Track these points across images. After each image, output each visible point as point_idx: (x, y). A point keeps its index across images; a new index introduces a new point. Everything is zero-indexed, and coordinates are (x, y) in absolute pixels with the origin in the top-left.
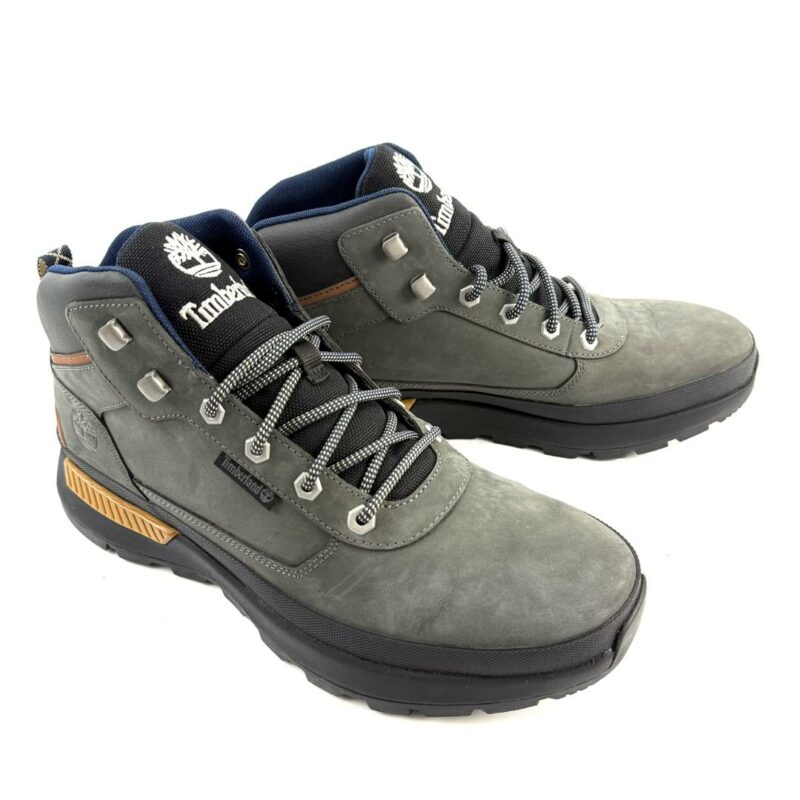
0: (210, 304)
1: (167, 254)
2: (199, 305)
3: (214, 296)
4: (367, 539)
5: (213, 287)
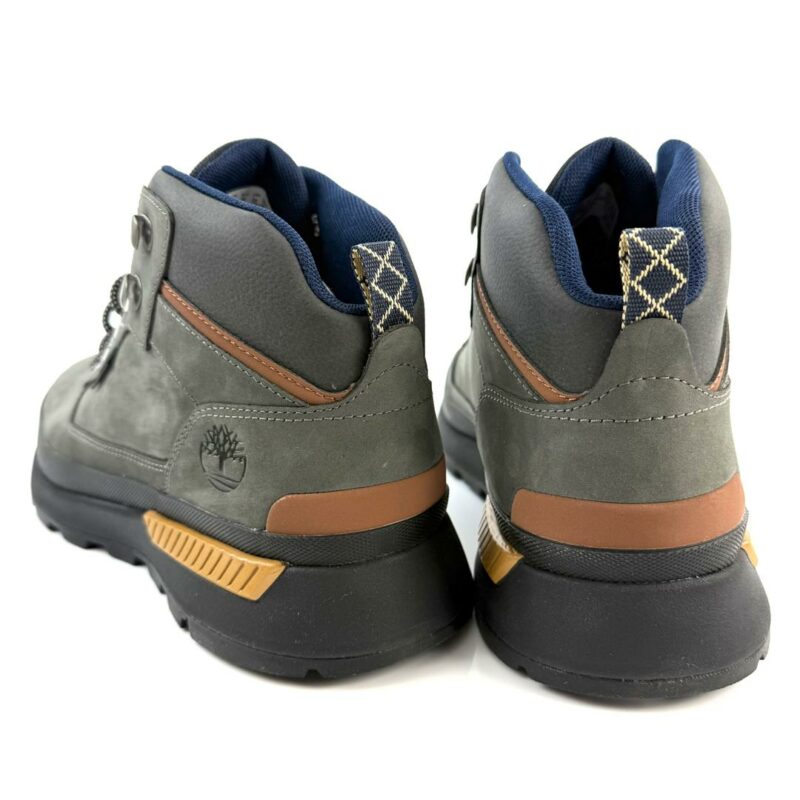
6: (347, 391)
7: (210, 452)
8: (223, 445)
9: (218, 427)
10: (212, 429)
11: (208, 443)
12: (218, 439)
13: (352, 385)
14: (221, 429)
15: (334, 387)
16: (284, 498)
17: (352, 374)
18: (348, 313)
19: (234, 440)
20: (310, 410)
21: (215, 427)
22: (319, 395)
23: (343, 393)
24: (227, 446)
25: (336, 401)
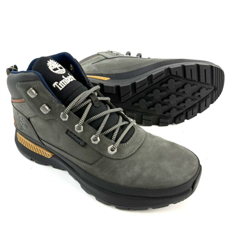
1: (48, 66)
2: (59, 83)
3: (64, 80)
4: (114, 156)
5: (63, 77)
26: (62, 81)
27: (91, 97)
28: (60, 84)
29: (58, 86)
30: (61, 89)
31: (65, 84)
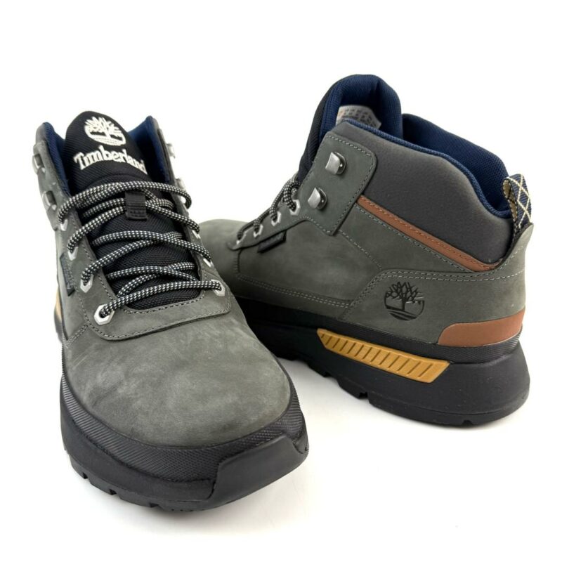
0: (92, 156)
1: (86, 124)
2: (85, 155)
3: (98, 152)
4: (101, 329)
5: (101, 148)
6: (498, 263)
7: (394, 298)
8: (406, 293)
9: (402, 284)
10: (396, 284)
11: (392, 292)
12: (401, 291)
13: (501, 260)
14: (405, 284)
15: (490, 261)
16: (453, 325)
17: (501, 253)
18: (502, 217)
19: (415, 291)
20: (475, 275)
21: (399, 283)
22: (481, 266)
23: (495, 265)
24: (409, 294)
25: (491, 269)
26: (92, 154)
27: (126, 194)
28: (85, 159)
29: (81, 162)
30: (82, 167)
31: (94, 160)
